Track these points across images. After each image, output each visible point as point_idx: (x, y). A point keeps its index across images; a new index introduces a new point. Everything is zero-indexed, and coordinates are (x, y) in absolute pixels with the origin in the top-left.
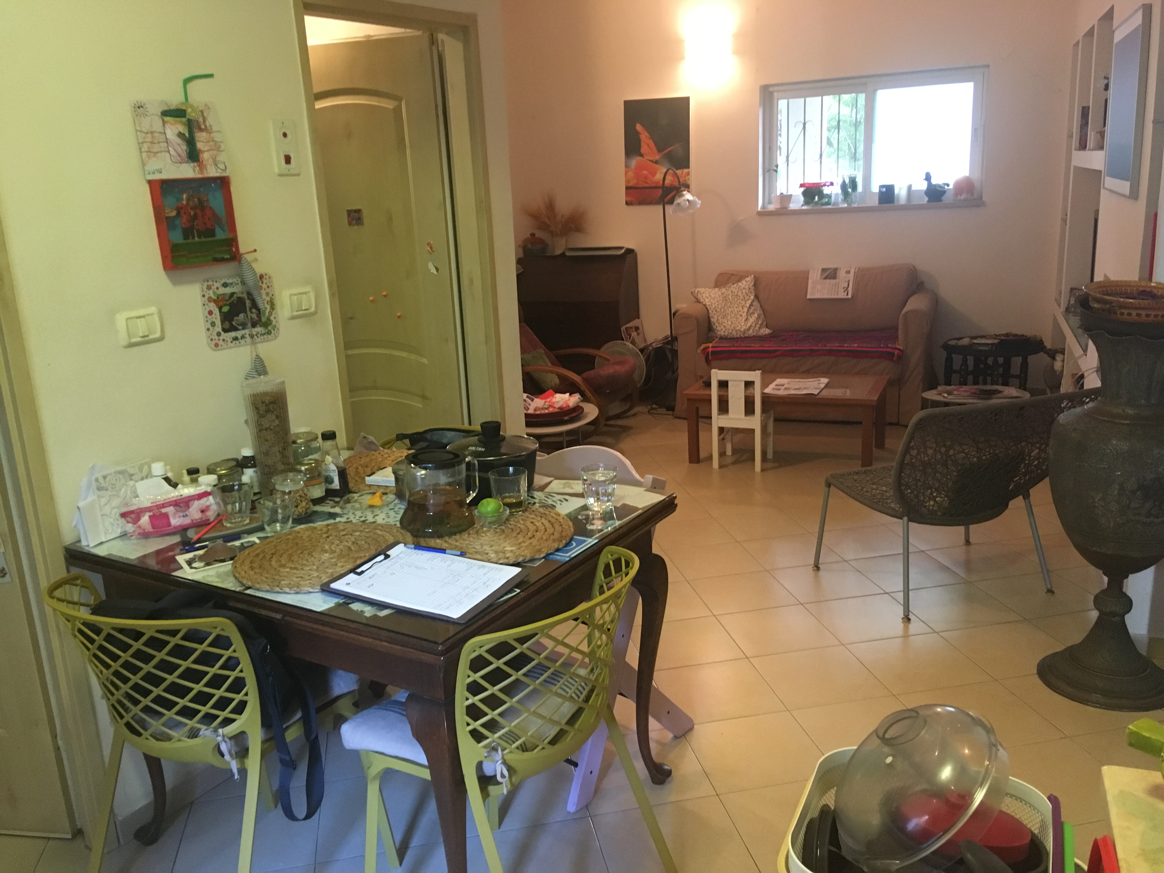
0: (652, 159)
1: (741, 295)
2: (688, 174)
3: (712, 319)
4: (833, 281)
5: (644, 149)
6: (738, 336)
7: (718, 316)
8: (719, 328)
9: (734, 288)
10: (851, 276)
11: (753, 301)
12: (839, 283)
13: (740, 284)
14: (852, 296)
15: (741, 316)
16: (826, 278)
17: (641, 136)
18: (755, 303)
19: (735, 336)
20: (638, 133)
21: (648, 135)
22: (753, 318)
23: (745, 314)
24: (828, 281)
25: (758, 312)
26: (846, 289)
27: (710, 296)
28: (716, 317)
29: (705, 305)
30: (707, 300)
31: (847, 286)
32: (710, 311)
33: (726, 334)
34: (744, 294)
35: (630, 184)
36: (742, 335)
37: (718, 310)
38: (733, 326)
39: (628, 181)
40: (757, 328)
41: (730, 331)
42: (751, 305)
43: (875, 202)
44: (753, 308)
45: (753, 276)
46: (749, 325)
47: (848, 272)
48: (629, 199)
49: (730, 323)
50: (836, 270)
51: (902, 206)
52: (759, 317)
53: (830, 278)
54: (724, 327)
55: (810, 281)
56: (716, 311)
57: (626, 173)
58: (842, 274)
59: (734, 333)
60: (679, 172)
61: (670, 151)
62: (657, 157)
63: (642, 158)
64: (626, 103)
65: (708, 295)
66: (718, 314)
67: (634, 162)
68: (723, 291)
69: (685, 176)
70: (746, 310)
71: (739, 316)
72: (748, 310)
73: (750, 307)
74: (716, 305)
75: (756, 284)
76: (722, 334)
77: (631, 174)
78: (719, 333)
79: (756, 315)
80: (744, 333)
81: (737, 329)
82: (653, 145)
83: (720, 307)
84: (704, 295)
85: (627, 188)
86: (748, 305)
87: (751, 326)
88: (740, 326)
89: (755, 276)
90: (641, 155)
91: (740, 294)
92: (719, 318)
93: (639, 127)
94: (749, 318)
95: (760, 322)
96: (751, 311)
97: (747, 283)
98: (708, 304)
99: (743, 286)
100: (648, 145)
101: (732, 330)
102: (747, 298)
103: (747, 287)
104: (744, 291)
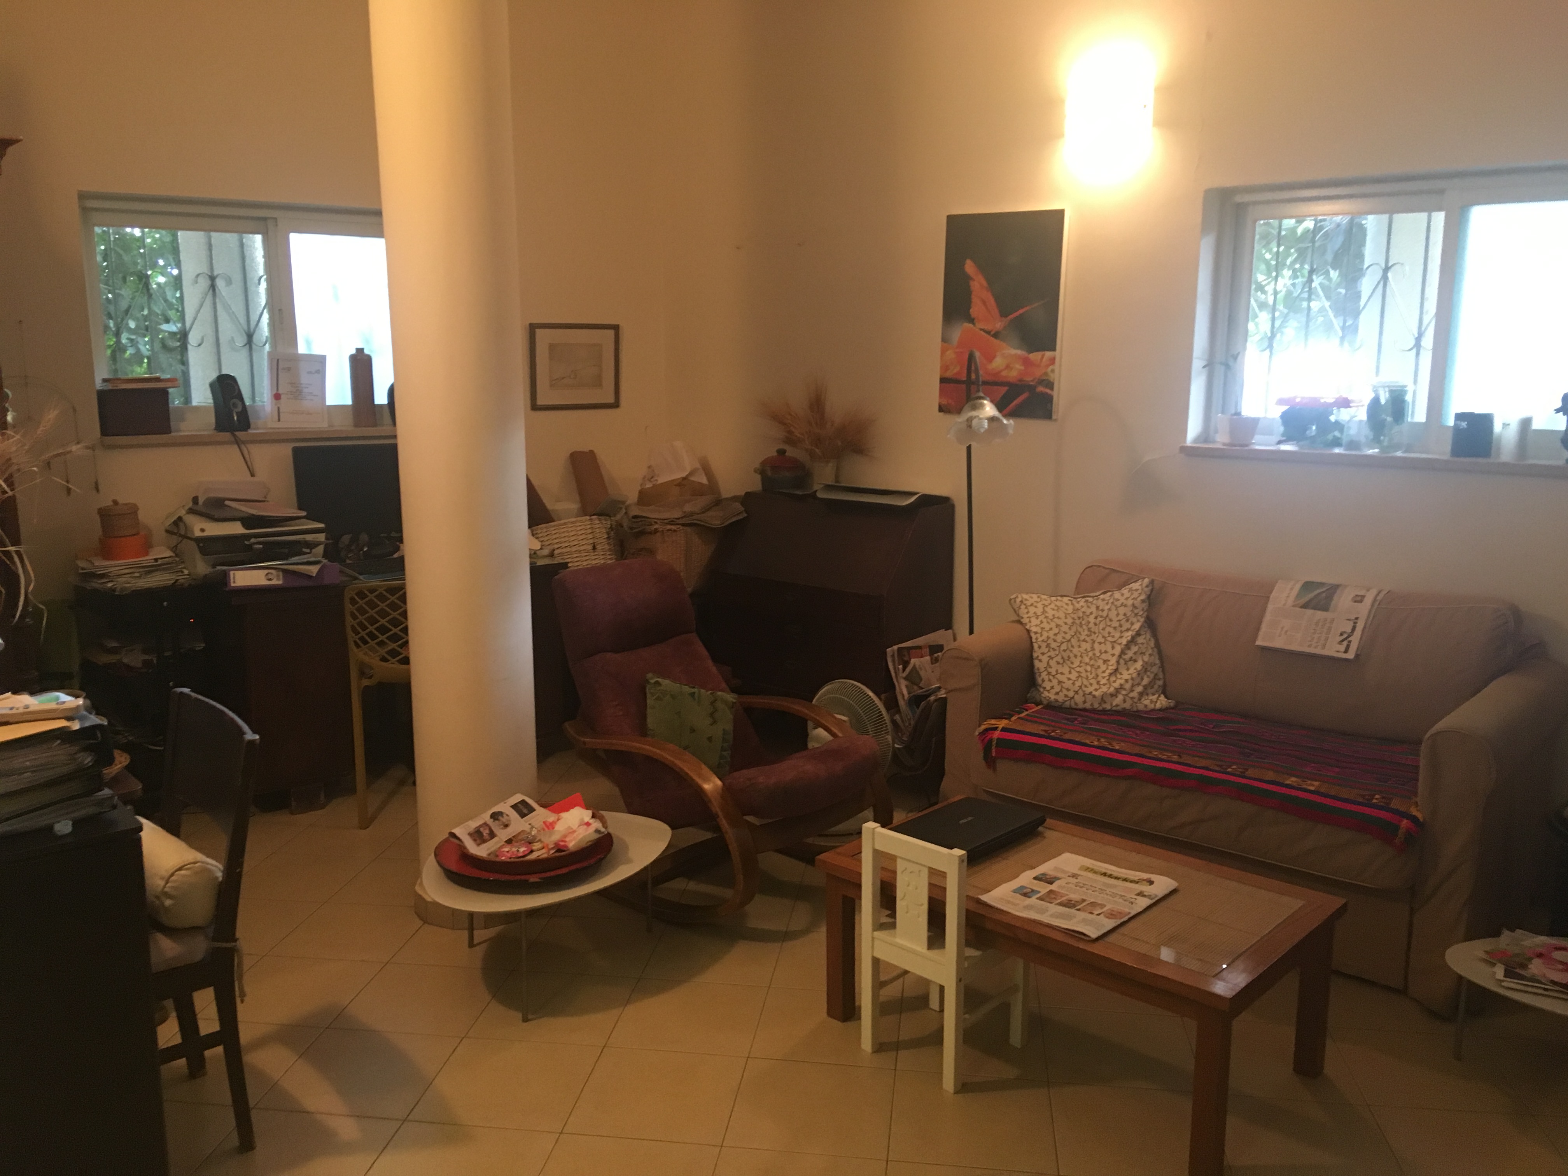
0: (988, 327)
1: (1115, 619)
2: (1053, 361)
3: (1036, 663)
4: (1320, 614)
5: (976, 309)
6: (1088, 706)
7: (1051, 658)
8: (1047, 685)
9: (1104, 601)
10: (1364, 610)
11: (1138, 634)
12: (1333, 620)
13: (1117, 595)
14: (1357, 656)
15: (1105, 661)
16: (1305, 606)
17: (972, 283)
18: (1140, 640)
19: (1081, 706)
20: (968, 278)
21: (985, 283)
22: (1132, 671)
23: (1113, 660)
24: (1309, 612)
25: (1146, 658)
26: (1346, 638)
27: (1044, 612)
28: (1045, 658)
29: (1028, 631)
30: (1035, 621)
31: (1349, 630)
32: (1036, 646)
33: (1061, 698)
34: (1121, 617)
35: (948, 374)
36: (1096, 706)
37: (1054, 645)
38: (1078, 684)
39: (945, 368)
40: (1134, 694)
41: (1071, 694)
42: (1133, 641)
43: (1442, 450)
44: (1135, 649)
45: (1146, 581)
46: (1117, 685)
47: (1359, 599)
48: (944, 402)
49: (1074, 676)
50: (1334, 589)
51: (1504, 464)
52: (1145, 669)
53: (1315, 608)
54: (1060, 682)
55: (1270, 607)
56: (1048, 646)
57: (943, 352)
58: (1343, 601)
59: (1079, 699)
60: (1035, 356)
61: (1021, 315)
62: (999, 325)
63: (971, 325)
64: (950, 218)
65: (1039, 611)
66: (1052, 653)
67: (957, 333)
68: (1078, 606)
69: (1048, 366)
70: (1118, 650)
71: (1100, 662)
72: (1123, 652)
73: (1128, 646)
74: (1051, 634)
75: (1153, 599)
76: (1053, 697)
77: (950, 354)
78: (1046, 694)
79: (1139, 665)
80: (1103, 700)
81: (1088, 690)
82: (992, 301)
83: (1059, 638)
84: (1032, 610)
85: (943, 380)
86: (1124, 641)
87: (1122, 687)
88: (1095, 686)
89: (1152, 582)
90: (972, 321)
91: (1113, 614)
92: (1052, 663)
93: (969, 267)
94: (1122, 669)
95: (1146, 681)
96: (1130, 654)
97: (1135, 592)
98: (1034, 629)
99: (1122, 600)
100: (984, 303)
101: (1076, 692)
102: (1127, 625)
103: (1130, 602)
104: (1122, 610)
